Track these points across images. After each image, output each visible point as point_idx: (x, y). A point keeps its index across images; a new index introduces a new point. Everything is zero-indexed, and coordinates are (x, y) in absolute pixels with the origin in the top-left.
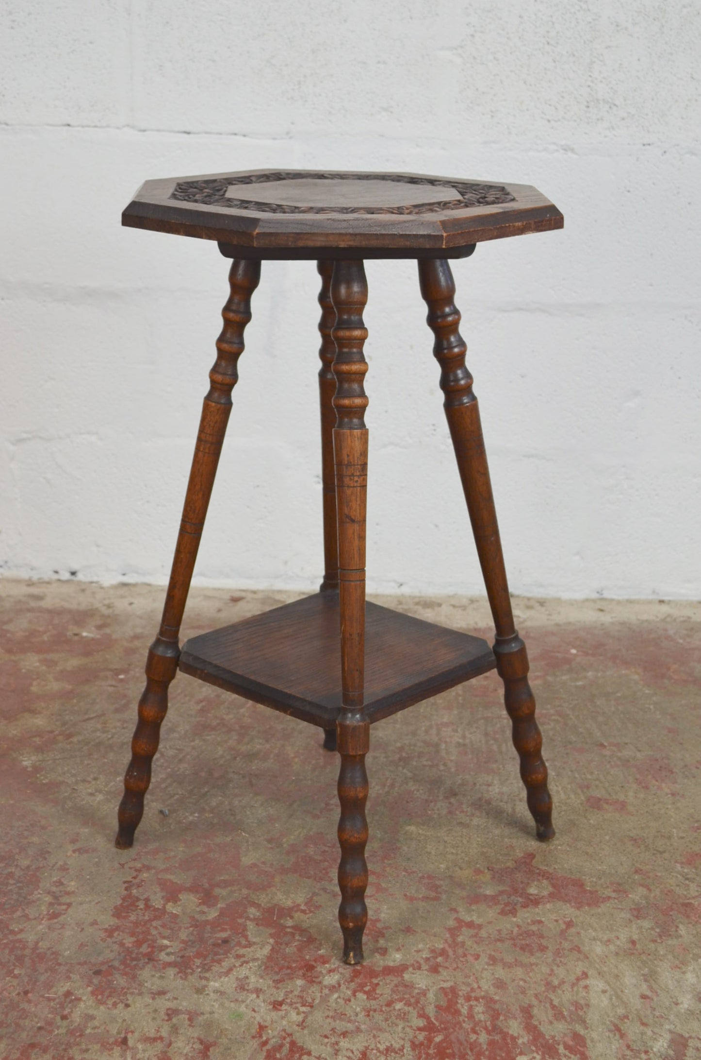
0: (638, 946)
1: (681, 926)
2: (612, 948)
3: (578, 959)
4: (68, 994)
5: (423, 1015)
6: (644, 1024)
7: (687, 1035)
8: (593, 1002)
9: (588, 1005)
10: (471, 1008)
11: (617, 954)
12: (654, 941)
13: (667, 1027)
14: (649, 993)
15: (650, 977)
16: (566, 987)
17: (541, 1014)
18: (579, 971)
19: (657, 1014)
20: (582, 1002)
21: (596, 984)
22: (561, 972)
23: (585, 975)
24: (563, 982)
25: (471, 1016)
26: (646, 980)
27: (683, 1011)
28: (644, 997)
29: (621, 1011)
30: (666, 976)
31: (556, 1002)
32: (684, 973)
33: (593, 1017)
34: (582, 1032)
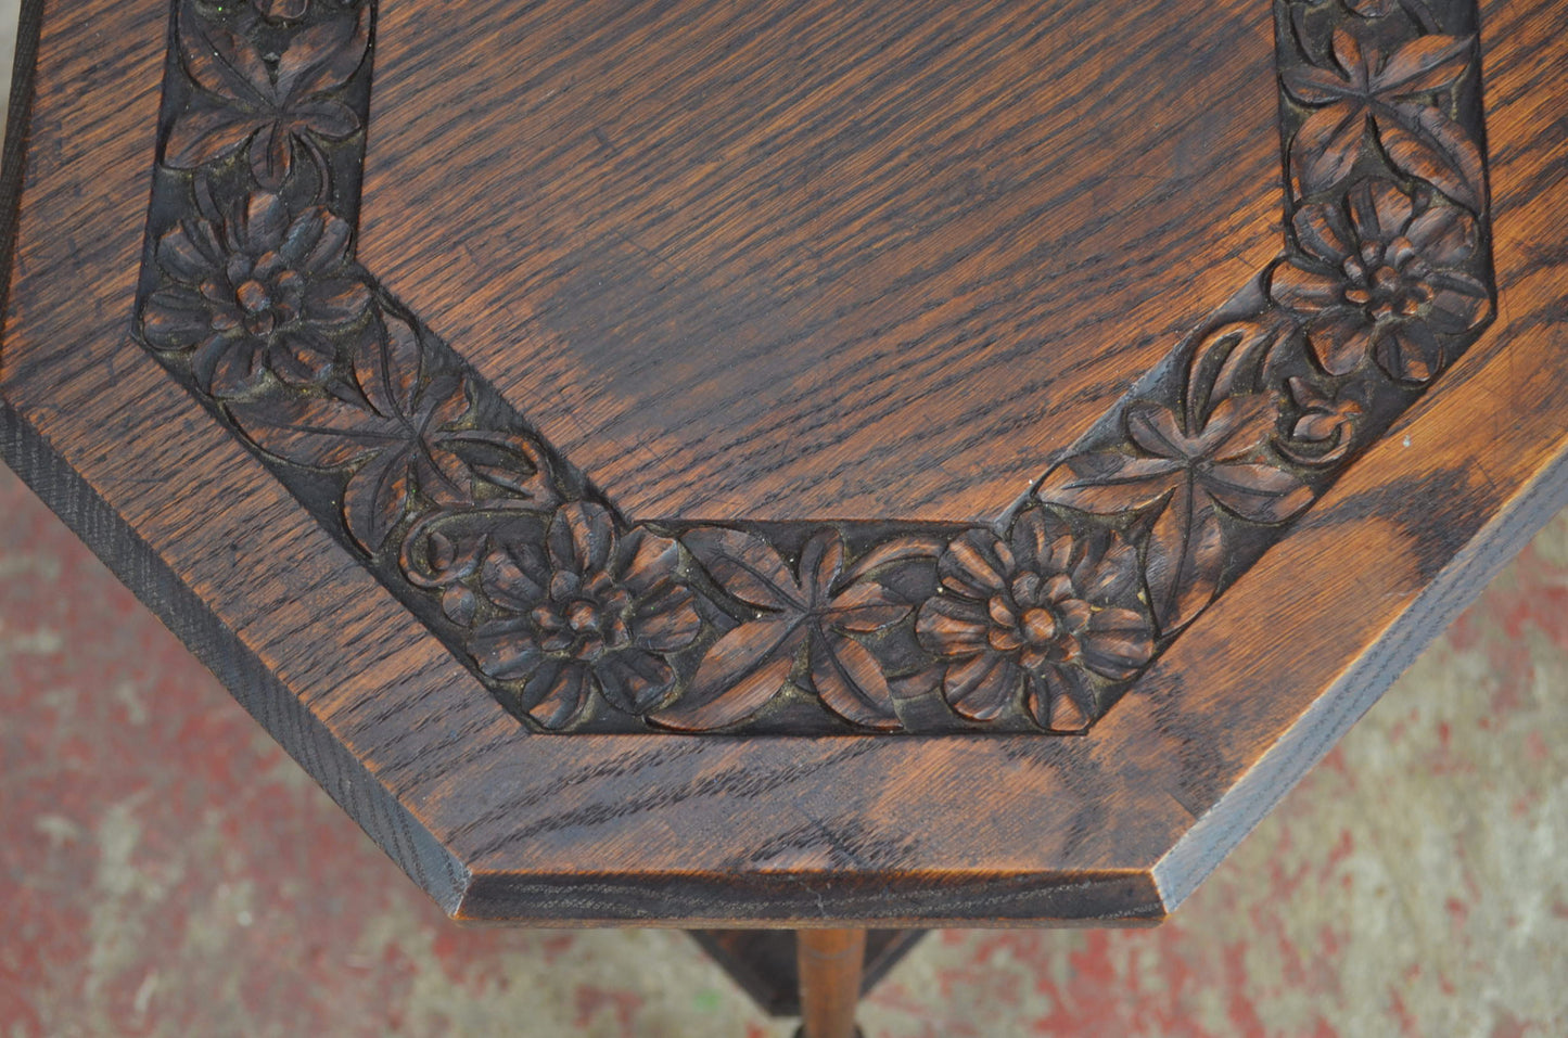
0: (1454, 744)
1: (1541, 673)
2: (1403, 749)
3: (1337, 794)
4: (392, 952)
5: (1046, 986)
6: (1448, 989)
7: (1521, 1016)
8: (1360, 924)
9: (1348, 937)
10: (1134, 955)
11: (1411, 771)
12: (1483, 723)
13: (1490, 993)
14: (1461, 893)
15: (1466, 842)
16: (1311, 882)
17: (1262, 968)
18: (1334, 829)
19: (1473, 955)
20: (1338, 927)
21: (1367, 867)
22: (1301, 832)
23: (1347, 844)
24: (1304, 868)
25: (1133, 982)
26: (1460, 853)
27: (1521, 944)
28: (1454, 906)
29: (1407, 951)
30: (1499, 834)
31: (1290, 930)
32: (1532, 825)
33: (1356, 970)
34: (1334, 1018)
